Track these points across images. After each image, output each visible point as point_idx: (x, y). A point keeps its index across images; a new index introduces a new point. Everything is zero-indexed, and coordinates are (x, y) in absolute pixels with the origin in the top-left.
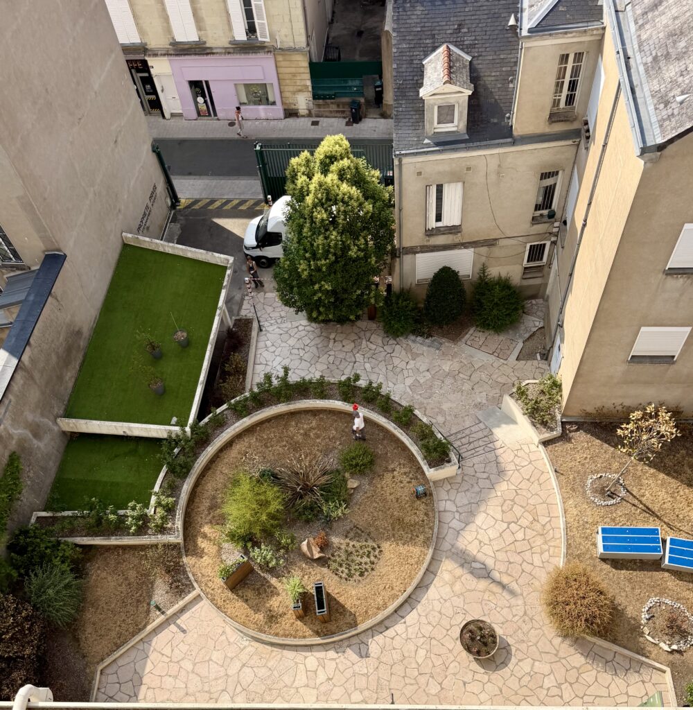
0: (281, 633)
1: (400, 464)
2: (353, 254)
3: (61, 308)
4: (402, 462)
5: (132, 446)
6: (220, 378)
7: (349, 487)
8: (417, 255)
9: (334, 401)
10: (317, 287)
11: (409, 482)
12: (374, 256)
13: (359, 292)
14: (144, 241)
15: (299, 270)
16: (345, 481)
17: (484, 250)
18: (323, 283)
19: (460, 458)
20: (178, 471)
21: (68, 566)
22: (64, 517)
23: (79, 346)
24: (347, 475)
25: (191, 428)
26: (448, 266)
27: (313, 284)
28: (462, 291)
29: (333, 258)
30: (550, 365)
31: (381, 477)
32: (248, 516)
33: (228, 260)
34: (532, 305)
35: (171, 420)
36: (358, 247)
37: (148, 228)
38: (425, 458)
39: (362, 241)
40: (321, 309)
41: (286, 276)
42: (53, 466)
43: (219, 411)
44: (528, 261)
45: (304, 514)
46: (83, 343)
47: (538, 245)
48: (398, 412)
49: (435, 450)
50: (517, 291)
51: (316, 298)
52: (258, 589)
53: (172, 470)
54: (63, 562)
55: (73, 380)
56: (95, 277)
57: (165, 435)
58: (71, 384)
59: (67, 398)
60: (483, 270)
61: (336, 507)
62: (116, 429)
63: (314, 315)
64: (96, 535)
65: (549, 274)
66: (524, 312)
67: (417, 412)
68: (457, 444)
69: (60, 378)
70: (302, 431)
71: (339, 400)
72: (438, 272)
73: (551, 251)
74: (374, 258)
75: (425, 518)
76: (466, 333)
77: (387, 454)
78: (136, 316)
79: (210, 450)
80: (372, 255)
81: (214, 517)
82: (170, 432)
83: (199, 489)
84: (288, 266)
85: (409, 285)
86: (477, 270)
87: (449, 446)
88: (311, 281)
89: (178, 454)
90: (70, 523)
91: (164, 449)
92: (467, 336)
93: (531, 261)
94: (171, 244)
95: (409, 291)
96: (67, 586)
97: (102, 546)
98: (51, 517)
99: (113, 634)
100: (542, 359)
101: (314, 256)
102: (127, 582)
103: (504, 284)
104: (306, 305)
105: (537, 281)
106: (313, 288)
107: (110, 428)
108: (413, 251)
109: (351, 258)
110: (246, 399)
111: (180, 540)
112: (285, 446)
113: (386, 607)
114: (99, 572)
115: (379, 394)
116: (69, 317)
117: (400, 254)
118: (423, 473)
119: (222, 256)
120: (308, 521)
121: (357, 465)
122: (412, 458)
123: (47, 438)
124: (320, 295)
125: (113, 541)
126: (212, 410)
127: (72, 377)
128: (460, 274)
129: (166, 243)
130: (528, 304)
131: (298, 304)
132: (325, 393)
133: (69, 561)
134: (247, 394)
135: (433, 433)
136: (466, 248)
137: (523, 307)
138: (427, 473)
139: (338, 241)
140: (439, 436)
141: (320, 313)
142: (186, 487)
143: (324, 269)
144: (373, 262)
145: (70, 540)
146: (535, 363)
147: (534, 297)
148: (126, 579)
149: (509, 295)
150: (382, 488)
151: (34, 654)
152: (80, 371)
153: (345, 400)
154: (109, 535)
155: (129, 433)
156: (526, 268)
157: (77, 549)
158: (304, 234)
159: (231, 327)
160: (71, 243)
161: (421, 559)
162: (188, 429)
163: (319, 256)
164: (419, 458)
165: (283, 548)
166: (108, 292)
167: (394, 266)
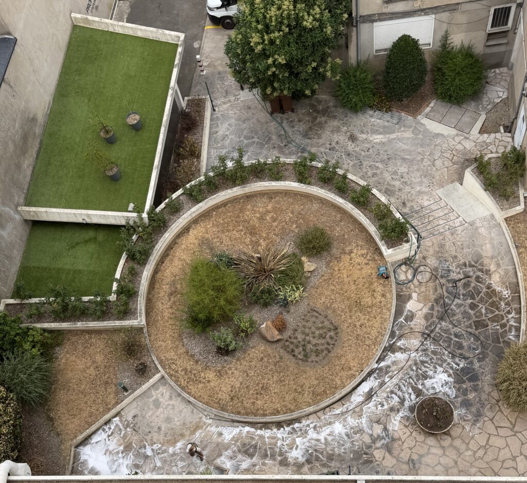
0: (242, 411)
1: (357, 246)
2: (308, 24)
3: (15, 94)
4: (360, 243)
5: (91, 233)
6: (175, 162)
7: (305, 270)
8: (375, 24)
9: (289, 182)
10: (270, 61)
11: (367, 264)
12: (330, 26)
13: (314, 64)
14: (94, 21)
15: (252, 44)
16: (301, 264)
17: (445, 16)
18: (276, 56)
19: (419, 238)
20: (138, 258)
21: (39, 350)
22: (31, 304)
23: (35, 133)
24: (304, 259)
25: (148, 214)
26: (407, 34)
27: (268, 57)
28: (423, 61)
29: (287, 30)
30: (513, 138)
31: (338, 259)
32: (207, 301)
33: (179, 37)
34: (496, 74)
35: (128, 207)
36: (313, 17)
37: (97, 8)
38: (382, 238)
39: (317, 10)
40: (276, 85)
41: (239, 51)
42: (17, 256)
43: (174, 196)
44: (492, 26)
45: (262, 298)
46: (38, 130)
47: (503, 8)
48: (356, 192)
49: (393, 230)
50: (480, 60)
51: (269, 73)
52: (219, 371)
53: (131, 257)
54: (34, 347)
55: (31, 168)
56: (46, 61)
57: (123, 223)
58: (29, 173)
59: (26, 187)
60: (446, 37)
61: (294, 290)
62: (76, 216)
63: (269, 91)
64: (63, 320)
65: (514, 40)
66: (487, 82)
67: (374, 191)
68: (414, 222)
69: (18, 166)
70: (258, 215)
71: (295, 182)
72: (397, 41)
73: (518, 14)
74: (330, 28)
75: (383, 299)
76: (428, 106)
77: (344, 235)
78: (89, 100)
79: (167, 237)
80: (328, 25)
81: (174, 302)
82: (128, 219)
83: (159, 275)
84: (241, 40)
85: (367, 56)
86: (439, 37)
87: (408, 226)
88: (264, 55)
89: (136, 241)
90: (37, 309)
91: (123, 235)
92: (428, 109)
93: (496, 26)
94: (121, 23)
95: (367, 62)
96: (38, 369)
97: (70, 331)
98: (18, 304)
99: (85, 414)
100: (505, 132)
101: (267, 29)
102: (95, 365)
103: (467, 52)
104: (259, 81)
105: (502, 49)
106: (267, 62)
107: (69, 216)
108: (371, 19)
109: (305, 28)
110: (201, 184)
111: (144, 322)
112: (242, 231)
113: (344, 387)
114: (68, 356)
115: (335, 173)
116: (23, 103)
117: (357, 23)
118: (381, 254)
119: (173, 33)
120: (266, 305)
121: (314, 248)
122: (370, 239)
123: (10, 227)
124: (274, 69)
125: (79, 325)
126: (168, 195)
127: (30, 165)
128: (420, 42)
129: (116, 23)
130: (491, 74)
131: (252, 80)
132: (280, 174)
133: (39, 345)
134: (202, 178)
135: (391, 212)
136: (426, 14)
137: (486, 77)
138: (385, 254)
139: (290, 10)
140: (398, 215)
141: (274, 89)
142: (146, 273)
143: (278, 42)
144: (329, 32)
145: (38, 325)
146: (498, 135)
147: (498, 65)
148: (94, 362)
149: (471, 64)
150: (339, 270)
151: (11, 433)
152: (37, 158)
153: (300, 181)
154: (75, 321)
155: (89, 221)
156: (489, 35)
157: (46, 334)
158: (256, 6)
159: (184, 108)
160: (21, 25)
161: (378, 340)
162: (145, 215)
163: (272, 28)
164: (377, 240)
165: (243, 331)
166: (60, 76)
167: (351, 36)
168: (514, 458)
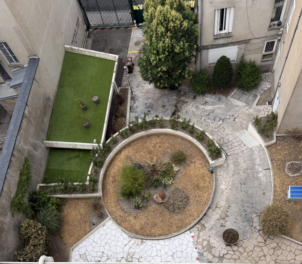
0: (146, 234)
1: (198, 159)
2: (177, 51)
3: (40, 86)
4: (199, 158)
5: (77, 153)
6: (114, 119)
7: (174, 170)
8: (209, 50)
9: (167, 129)
10: (159, 69)
11: (202, 168)
12: (188, 51)
13: (180, 71)
14: (75, 49)
15: (151, 60)
16: (172, 167)
17: (243, 46)
18: (162, 67)
19: (227, 155)
20: (98, 165)
21: (55, 207)
22: (51, 186)
23: (49, 105)
24: (173, 165)
25: (103, 144)
26: (224, 55)
27: (158, 67)
28: (231, 69)
29: (167, 54)
30: (272, 107)
31: (189, 166)
32: (130, 185)
33: (116, 57)
34: (266, 75)
35: (93, 141)
36: (180, 47)
37: (76, 42)
38: (210, 156)
39: (182, 43)
40: (162, 81)
41: (144, 64)
42: (44, 164)
43: (114, 136)
44: (265, 51)
45: (154, 183)
46: (51, 104)
47: (271, 42)
48: (198, 134)
49: (215, 152)
50: (259, 69)
51: (159, 75)
52: (135, 217)
53: (95, 164)
54: (53, 205)
55: (48, 122)
56: (54, 69)
57: (91, 148)
58: (48, 125)
59: (47, 131)
60: (243, 57)
61: (169, 180)
62: (70, 146)
63: (158, 84)
64: (65, 193)
65: (275, 58)
66: (261, 80)
67: (207, 133)
68: (225, 148)
69: (43, 121)
70: (153, 145)
71: (170, 129)
72: (220, 59)
73: (278, 45)
74: (188, 52)
75: (209, 184)
76: (233, 91)
77: (192, 154)
78: (74, 89)
79: (111, 155)
80: (187, 51)
81: (115, 185)
82: (93, 146)
83: (108, 173)
84: (145, 59)
85: (205, 66)
86: (239, 57)
87: (222, 150)
88: (157, 66)
89: (98, 157)
90: (54, 188)
91: (91, 154)
92: (233, 93)
93: (267, 51)
94: (88, 50)
95: (205, 70)
96: (55, 216)
97: (68, 198)
98: (45, 186)
99: (76, 235)
100: (269, 104)
101: (158, 53)
102: (80, 214)
103: (253, 65)
104: (154, 79)
105: (269, 63)
106: (158, 70)
107: (67, 145)
108: (207, 48)
109: (176, 53)
110: (127, 130)
111: (101, 194)
112: (145, 152)
113: (191, 224)
114: (68, 209)
115: (189, 125)
116: (44, 90)
117: (200, 50)
118: (209, 163)
119: (113, 55)
120: (156, 187)
121: (178, 160)
122: (204, 156)
123: (40, 150)
124: (161, 73)
125: (73, 196)
126: (112, 135)
127: (48, 121)
128: (231, 60)
129: (85, 50)
130: (263, 75)
131: (150, 79)
132: (163, 125)
133: (55, 205)
134: (127, 127)
135: (214, 143)
136: (234, 45)
137: (261, 77)
138: (211, 163)
139: (169, 44)
140: (217, 145)
141: (161, 83)
142: (102, 172)
143: (163, 60)
144: (187, 55)
145: (55, 196)
146: (265, 106)
147: (267, 71)
148: (80, 212)
149: (254, 71)
150: (189, 171)
151: (44, 244)
152: (51, 118)
153: (172, 129)
154: (71, 194)
155: (75, 147)
156: (264, 56)
157: (58, 200)
158: (153, 41)
159: (119, 93)
160: (41, 52)
161: (207, 203)
162: (101, 145)
163: (160, 53)
164: (207, 156)
165: (146, 199)
166: (60, 77)
167: (198, 57)
168: (265, 256)
